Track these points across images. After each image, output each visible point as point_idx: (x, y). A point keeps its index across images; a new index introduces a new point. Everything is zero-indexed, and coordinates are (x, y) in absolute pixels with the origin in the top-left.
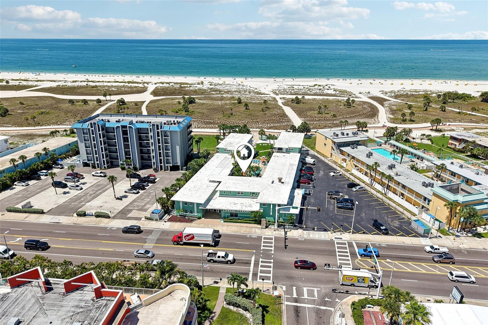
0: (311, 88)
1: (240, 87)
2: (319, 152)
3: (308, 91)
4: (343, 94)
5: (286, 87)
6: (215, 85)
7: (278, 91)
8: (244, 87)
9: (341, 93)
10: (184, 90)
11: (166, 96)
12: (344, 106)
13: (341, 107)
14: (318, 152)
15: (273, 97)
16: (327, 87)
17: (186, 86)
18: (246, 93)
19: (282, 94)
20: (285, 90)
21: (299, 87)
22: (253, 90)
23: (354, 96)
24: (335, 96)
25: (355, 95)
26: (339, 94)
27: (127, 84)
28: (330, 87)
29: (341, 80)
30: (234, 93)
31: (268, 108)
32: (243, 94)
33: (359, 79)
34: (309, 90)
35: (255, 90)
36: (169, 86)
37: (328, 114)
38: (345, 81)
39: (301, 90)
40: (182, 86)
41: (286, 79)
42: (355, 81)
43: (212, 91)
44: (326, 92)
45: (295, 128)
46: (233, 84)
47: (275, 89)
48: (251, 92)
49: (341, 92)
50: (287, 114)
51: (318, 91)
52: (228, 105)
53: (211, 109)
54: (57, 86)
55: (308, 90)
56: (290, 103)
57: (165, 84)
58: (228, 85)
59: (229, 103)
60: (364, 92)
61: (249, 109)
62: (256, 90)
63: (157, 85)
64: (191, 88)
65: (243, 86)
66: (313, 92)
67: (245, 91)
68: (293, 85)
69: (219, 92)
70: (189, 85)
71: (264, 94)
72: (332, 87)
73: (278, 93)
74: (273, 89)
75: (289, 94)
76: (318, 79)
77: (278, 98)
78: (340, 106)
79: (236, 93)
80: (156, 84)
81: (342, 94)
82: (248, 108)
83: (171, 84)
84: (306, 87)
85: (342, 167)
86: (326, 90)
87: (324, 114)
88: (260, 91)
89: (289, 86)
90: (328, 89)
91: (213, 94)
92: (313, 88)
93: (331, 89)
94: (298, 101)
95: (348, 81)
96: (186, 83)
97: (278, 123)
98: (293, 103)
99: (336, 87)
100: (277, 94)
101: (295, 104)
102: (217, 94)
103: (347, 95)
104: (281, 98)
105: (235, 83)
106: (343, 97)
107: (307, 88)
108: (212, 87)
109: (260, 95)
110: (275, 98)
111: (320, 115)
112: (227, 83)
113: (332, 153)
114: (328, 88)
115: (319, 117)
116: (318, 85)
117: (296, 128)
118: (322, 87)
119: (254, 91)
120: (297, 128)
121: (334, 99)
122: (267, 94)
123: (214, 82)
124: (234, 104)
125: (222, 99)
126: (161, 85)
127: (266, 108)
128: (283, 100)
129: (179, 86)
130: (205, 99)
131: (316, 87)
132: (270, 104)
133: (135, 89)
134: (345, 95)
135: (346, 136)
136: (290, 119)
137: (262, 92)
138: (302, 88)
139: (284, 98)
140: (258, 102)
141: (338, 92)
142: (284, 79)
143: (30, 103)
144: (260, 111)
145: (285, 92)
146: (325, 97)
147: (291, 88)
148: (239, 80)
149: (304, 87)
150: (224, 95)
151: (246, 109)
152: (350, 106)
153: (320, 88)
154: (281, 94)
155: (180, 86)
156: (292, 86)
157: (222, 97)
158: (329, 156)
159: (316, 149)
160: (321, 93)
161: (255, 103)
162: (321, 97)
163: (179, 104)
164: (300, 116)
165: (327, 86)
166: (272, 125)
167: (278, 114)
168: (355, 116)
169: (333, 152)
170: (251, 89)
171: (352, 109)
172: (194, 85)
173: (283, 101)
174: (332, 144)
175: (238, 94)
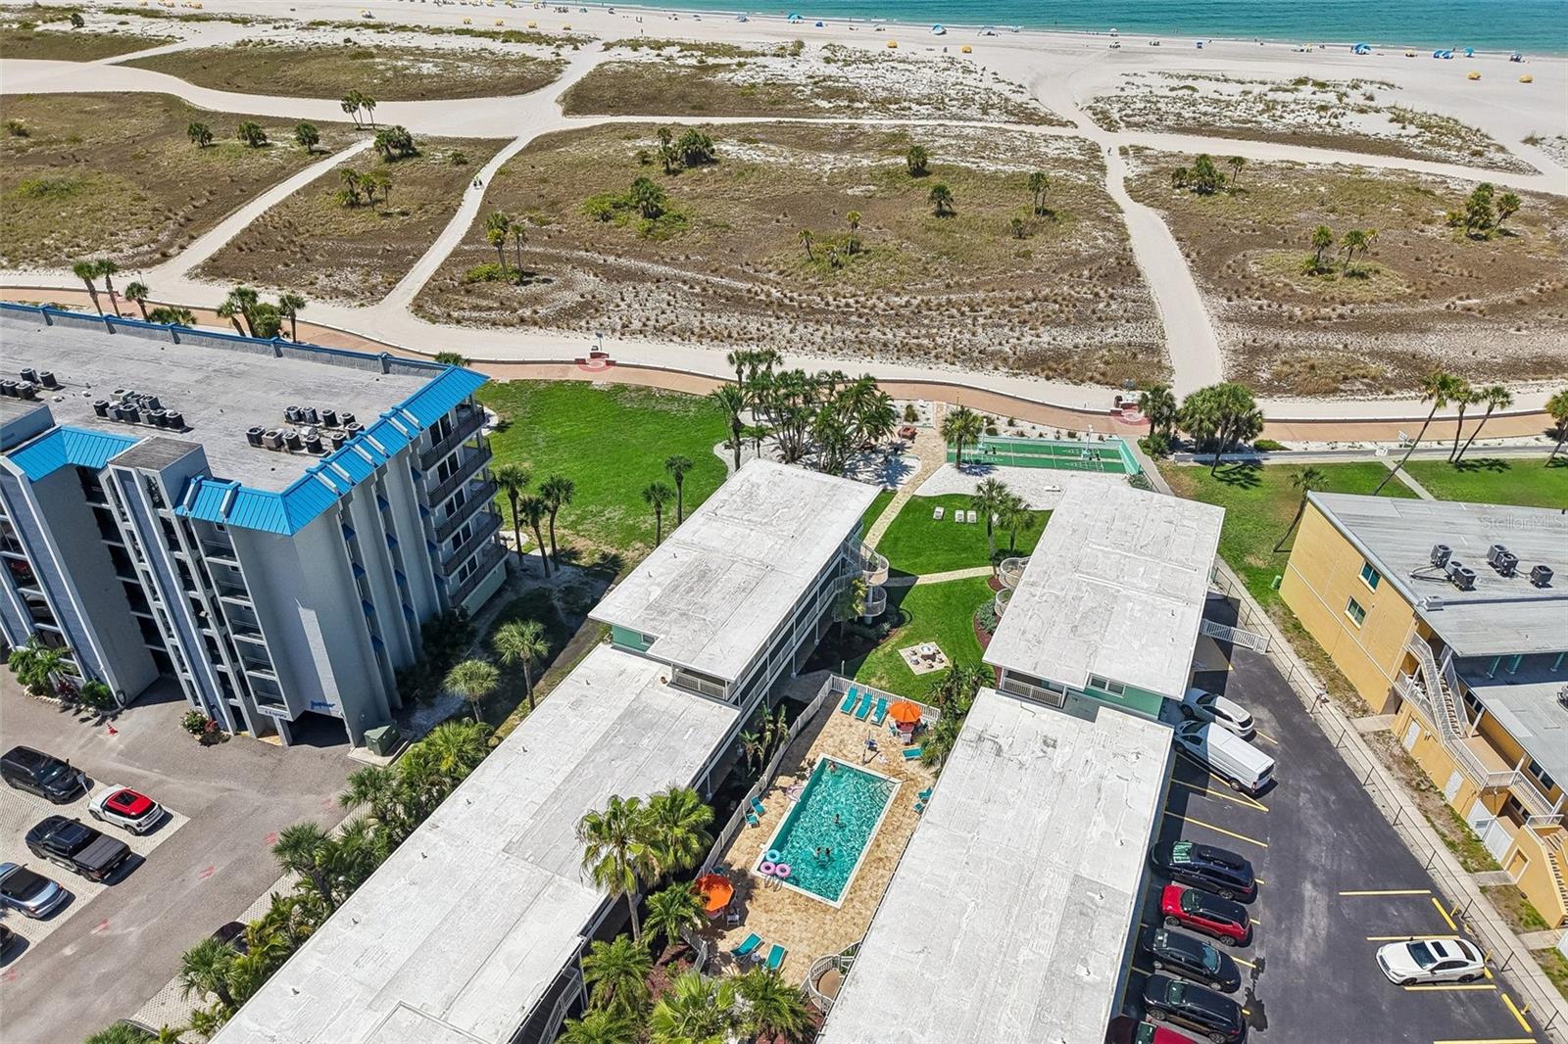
0: (1280, 96)
1: (952, 76)
2: (1298, 626)
3: (1261, 113)
4: (1440, 145)
5: (1160, 86)
6: (847, 64)
7: (1117, 106)
8: (970, 80)
9: (1428, 136)
10: (706, 84)
11: (617, 113)
12: (1452, 224)
13: (1432, 231)
14: (1294, 629)
15: (1091, 139)
16: (1356, 98)
17: (725, 60)
18: (968, 112)
19: (1136, 125)
20: (1150, 100)
21: (1221, 86)
22: (1007, 94)
23: (1499, 157)
24: (1398, 155)
25: (1502, 149)
26: (1418, 142)
27: (497, 46)
28: (1371, 98)
29: (1425, 57)
30: (914, 107)
31: (1046, 212)
32: (954, 117)
33: (1514, 53)
34: (1270, 107)
35: (1013, 96)
36: (658, 60)
37: (1362, 276)
38: (1441, 60)
39: (1228, 104)
40: (711, 61)
41: (1168, 42)
42: (1493, 64)
43: (818, 96)
44: (1354, 123)
45: (1165, 411)
46: (929, 56)
47: (1105, 95)
48: (992, 106)
49: (1428, 127)
50: (1141, 260)
51: (1313, 118)
52: (859, 183)
53: (773, 200)
54: (238, 45)
55: (1262, 106)
56: (1166, 183)
57: (645, 49)
58: (901, 66)
59: (870, 171)
60: (1551, 135)
61: (954, 214)
62: (1018, 98)
63: (612, 55)
64: (739, 77)
65: (967, 71)
66: (1289, 119)
67: (967, 102)
68: (1196, 78)
69: (846, 103)
70: (736, 60)
71: (1050, 123)
72: (1383, 99)
73: (1116, 116)
74: (1099, 94)
75: (1170, 129)
76: (1316, 47)
77: (1109, 142)
78: (1429, 222)
79: (923, 109)
80: (608, 47)
81: (1431, 142)
82: (947, 208)
83: (667, 51)
84: (1257, 89)
85: (1470, 851)
86: (1351, 116)
87: (1339, 275)
88: (1033, 104)
89: (1175, 83)
90: (1362, 111)
91: (819, 111)
92: (1289, 97)
93: (1377, 111)
94: (1204, 178)
95: (1461, 63)
96: (732, 48)
97: (1083, 321)
98: (1180, 186)
99: (1405, 103)
100: (1111, 126)
101: (1186, 197)
102: (838, 110)
103: (1460, 149)
104: (1124, 152)
105: (937, 55)
106: (1438, 160)
107: (1260, 98)
108: (832, 70)
109: (1029, 129)
110: (1094, 150)
111: (1317, 284)
112: (901, 52)
113: (1405, 695)
114: (1362, 101)
115: (1313, 299)
116: (1316, 84)
117: (1171, 407)
118: (1331, 97)
119: (1007, 100)
120: (1179, 405)
121: (1392, 172)
122: (1064, 125)
123: (850, 45)
124: (891, 174)
125: (849, 141)
126: (627, 54)
127: (1038, 211)
128: (1133, 162)
129: (694, 62)
130: (773, 135)
131: (1306, 92)
132: (1063, 187)
133: (513, 71)
134: (1448, 147)
135: (1522, 585)
136: (1150, 303)
137: (1043, 111)
138: (1237, 98)
139: (1139, 151)
140: (1010, 169)
141: (1412, 130)
142: (1153, 39)
143: (58, 128)
144: (1007, 232)
145: (1150, 116)
146: (1349, 158)
147: (1180, 93)
148: (961, 37)
149: (1246, 93)
150: (866, 121)
151: (940, 213)
152: (1482, 228)
153: (1323, 98)
154: (1129, 125)
155: (701, 62)
156: (1189, 82)
157: (852, 127)
158: (1377, 699)
159: (1281, 592)
160: (1329, 130)
161: (994, 176)
162: (1326, 157)
163: (645, 163)
164: (1208, 279)
165: (1355, 87)
166: (1046, 338)
167: (1092, 259)
168: (1520, 302)
169: (1408, 688)
170: (997, 87)
171: (1495, 247)
172: (760, 60)
173: (1131, 169)
174: (1414, 641)
175: (929, 117)
